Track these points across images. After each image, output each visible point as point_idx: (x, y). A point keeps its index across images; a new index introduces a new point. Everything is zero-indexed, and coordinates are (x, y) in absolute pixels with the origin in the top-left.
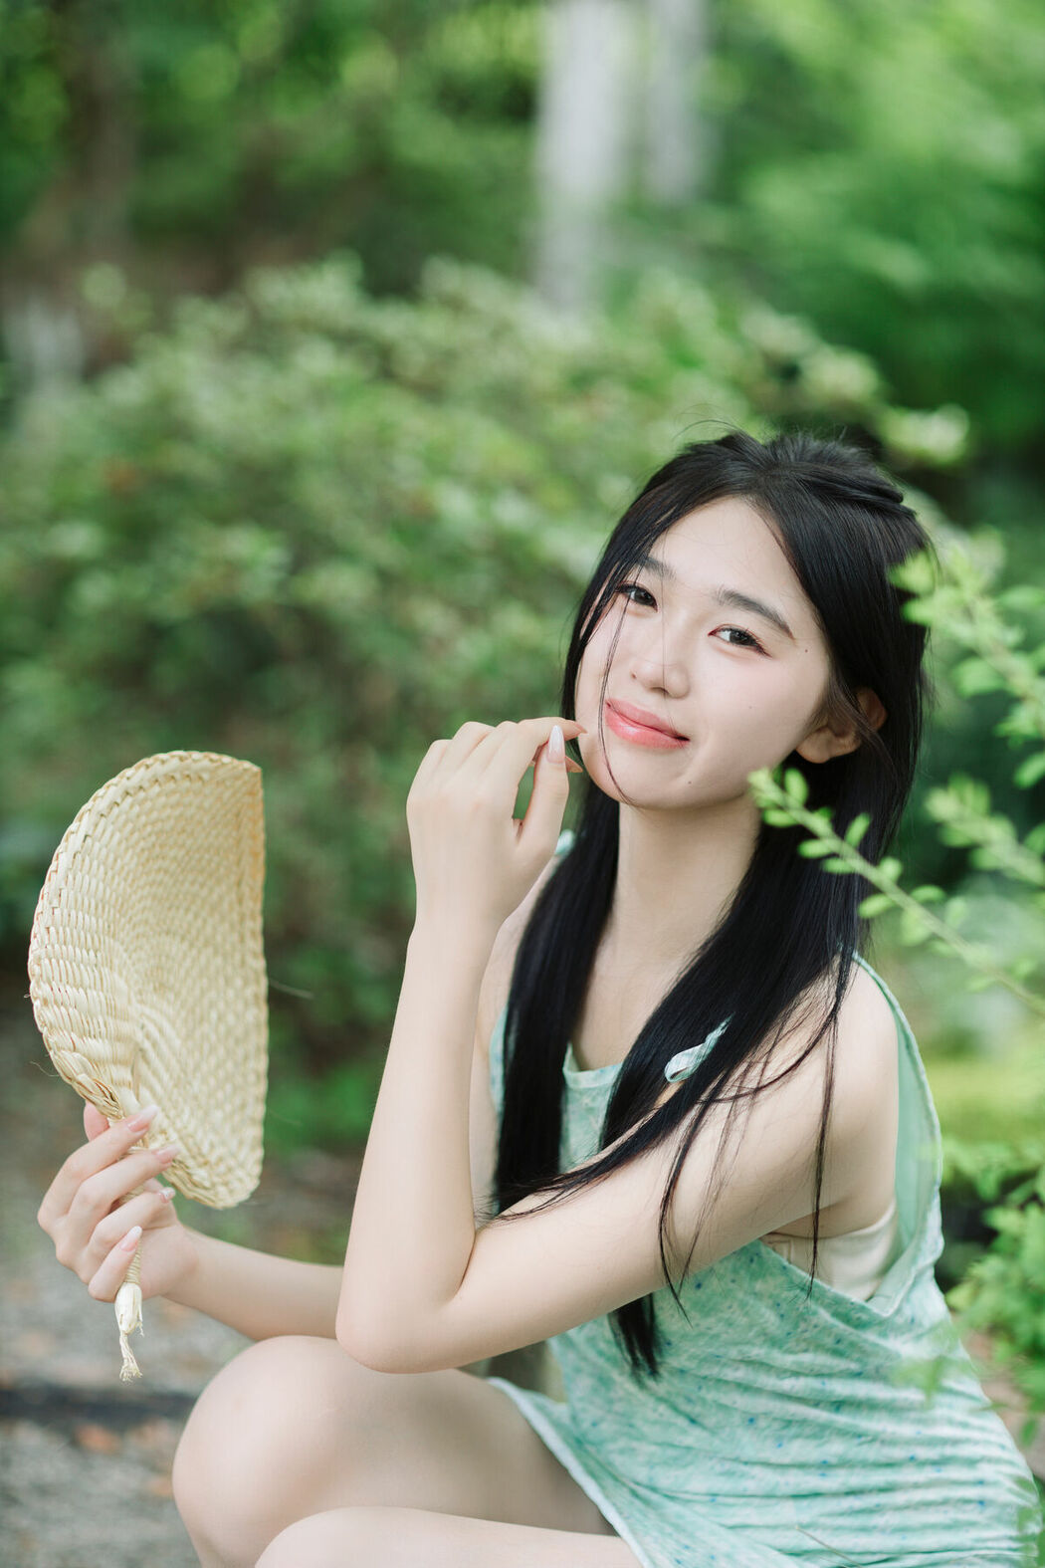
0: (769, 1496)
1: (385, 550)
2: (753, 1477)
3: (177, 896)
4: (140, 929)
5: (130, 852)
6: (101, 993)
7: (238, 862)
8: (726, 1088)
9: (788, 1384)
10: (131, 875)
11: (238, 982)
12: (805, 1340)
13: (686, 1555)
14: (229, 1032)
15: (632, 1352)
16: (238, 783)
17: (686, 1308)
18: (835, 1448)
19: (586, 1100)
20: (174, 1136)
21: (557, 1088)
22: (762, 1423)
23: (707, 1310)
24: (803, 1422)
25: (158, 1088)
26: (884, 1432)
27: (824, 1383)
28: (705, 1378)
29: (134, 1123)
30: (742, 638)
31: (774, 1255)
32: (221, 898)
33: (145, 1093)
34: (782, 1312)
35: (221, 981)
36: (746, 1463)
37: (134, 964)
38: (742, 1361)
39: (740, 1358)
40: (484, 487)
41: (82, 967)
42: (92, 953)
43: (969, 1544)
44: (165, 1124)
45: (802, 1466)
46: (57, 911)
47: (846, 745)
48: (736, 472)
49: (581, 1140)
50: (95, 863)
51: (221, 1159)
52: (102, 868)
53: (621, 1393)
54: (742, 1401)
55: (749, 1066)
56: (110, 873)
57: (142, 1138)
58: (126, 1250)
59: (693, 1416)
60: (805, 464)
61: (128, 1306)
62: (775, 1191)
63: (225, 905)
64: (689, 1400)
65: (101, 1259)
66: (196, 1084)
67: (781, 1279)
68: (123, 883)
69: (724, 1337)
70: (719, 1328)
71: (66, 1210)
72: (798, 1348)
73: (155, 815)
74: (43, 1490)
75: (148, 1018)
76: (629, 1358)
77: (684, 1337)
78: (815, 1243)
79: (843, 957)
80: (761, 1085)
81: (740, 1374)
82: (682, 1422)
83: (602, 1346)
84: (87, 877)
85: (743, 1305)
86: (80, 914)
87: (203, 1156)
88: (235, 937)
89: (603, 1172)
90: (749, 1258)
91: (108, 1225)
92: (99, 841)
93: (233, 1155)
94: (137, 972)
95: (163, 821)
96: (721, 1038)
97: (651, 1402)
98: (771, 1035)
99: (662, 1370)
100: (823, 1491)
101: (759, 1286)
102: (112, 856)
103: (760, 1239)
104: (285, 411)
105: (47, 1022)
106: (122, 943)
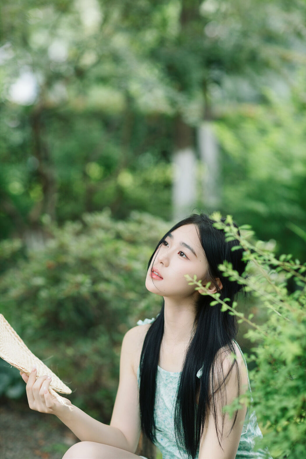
30: (181, 254)
104: (92, 246)
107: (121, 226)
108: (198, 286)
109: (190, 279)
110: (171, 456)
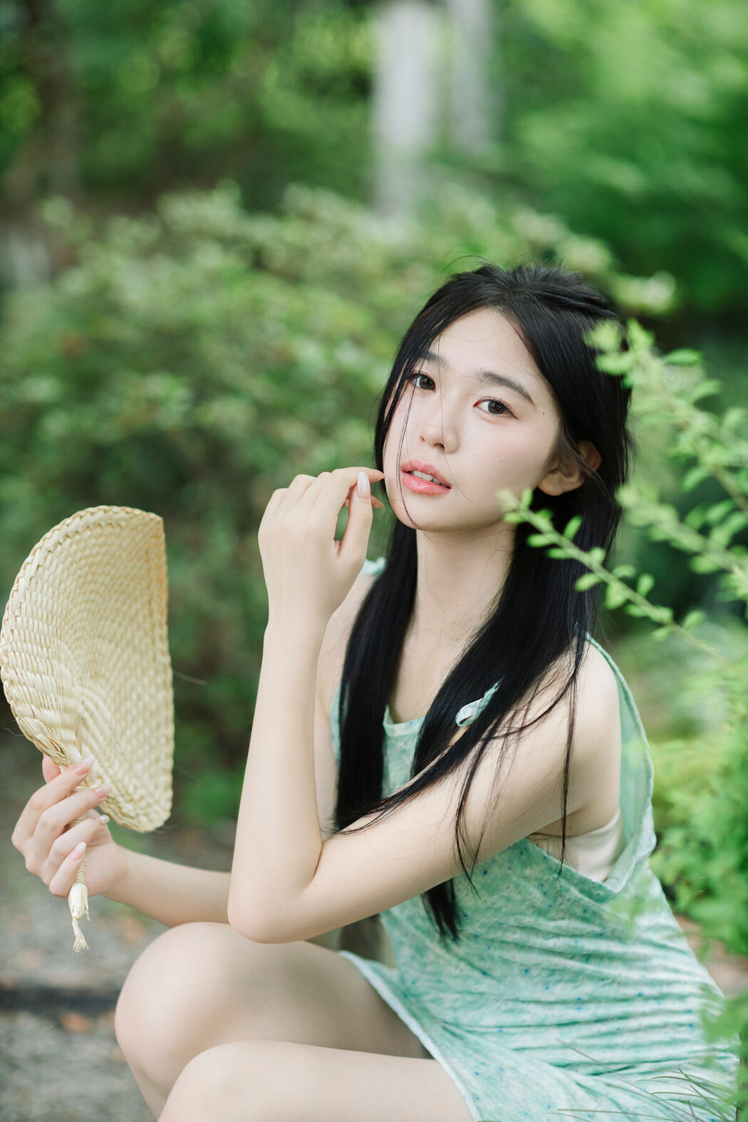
0: (541, 1025)
1: (260, 387)
2: (529, 1012)
3: (105, 610)
4: (79, 634)
5: (70, 578)
6: (52, 678)
7: (149, 587)
8: (499, 729)
9: (551, 943)
10: (72, 595)
11: (152, 672)
12: (562, 910)
13: (483, 1069)
14: (145, 708)
15: (439, 923)
16: (147, 528)
17: (478, 888)
18: (587, 989)
19: (400, 745)
20: (108, 781)
21: (379, 737)
22: (534, 972)
23: (492, 890)
24: (563, 970)
25: (96, 746)
26: (619, 976)
27: (576, 942)
28: (492, 940)
29: (78, 769)
30: (498, 407)
31: (537, 849)
32: (137, 613)
33: (86, 749)
34: (545, 890)
35: (139, 671)
36: (524, 1002)
37: (75, 659)
38: (517, 927)
39: (516, 925)
40: (329, 340)
41: (38, 658)
42: (45, 649)
43: (684, 1055)
44: (101, 771)
45: (563, 1002)
46: (19, 619)
47: (573, 483)
48: (488, 290)
49: (398, 772)
50: (46, 586)
51: (142, 798)
52: (51, 589)
53: (432, 958)
54: (519, 956)
55: (515, 713)
56: (56, 593)
57: (84, 779)
58: (74, 859)
59: (485, 970)
60: (536, 282)
61: (78, 900)
62: (536, 802)
63: (140, 618)
64: (482, 958)
65: (57, 866)
66: (123, 744)
67: (543, 866)
68: (66, 600)
69: (505, 909)
70: (500, 903)
71: (32, 833)
72: (557, 917)
73: (87, 552)
74: (37, 1059)
75: (87, 697)
76: (437, 928)
77: (476, 911)
78: (564, 840)
79: (579, 636)
80: (524, 725)
81: (517, 936)
82: (477, 974)
83: (419, 922)
84: (40, 596)
85: (517, 886)
86: (36, 621)
87: (129, 795)
88: (148, 640)
89: (413, 793)
90: (520, 852)
91: (62, 842)
92: (48, 569)
93: (151, 795)
94: (78, 664)
95: (93, 556)
96: (495, 694)
97: (454, 961)
98: (530, 692)
99: (461, 936)
100: (578, 1020)
101: (528, 872)
102: (57, 581)
103: (527, 837)
104: (188, 293)
105: (13, 696)
106: (67, 644)
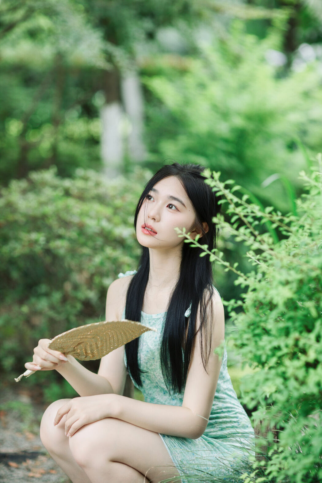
30: (170, 206)
40: (98, 218)
104: (42, 204)
107: (67, 183)
108: (187, 239)
109: (180, 232)
110: (151, 399)
